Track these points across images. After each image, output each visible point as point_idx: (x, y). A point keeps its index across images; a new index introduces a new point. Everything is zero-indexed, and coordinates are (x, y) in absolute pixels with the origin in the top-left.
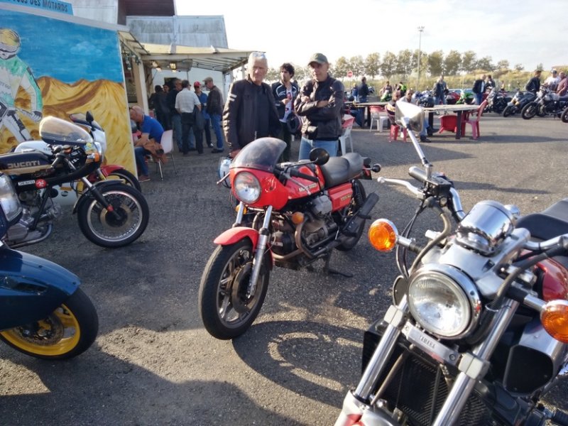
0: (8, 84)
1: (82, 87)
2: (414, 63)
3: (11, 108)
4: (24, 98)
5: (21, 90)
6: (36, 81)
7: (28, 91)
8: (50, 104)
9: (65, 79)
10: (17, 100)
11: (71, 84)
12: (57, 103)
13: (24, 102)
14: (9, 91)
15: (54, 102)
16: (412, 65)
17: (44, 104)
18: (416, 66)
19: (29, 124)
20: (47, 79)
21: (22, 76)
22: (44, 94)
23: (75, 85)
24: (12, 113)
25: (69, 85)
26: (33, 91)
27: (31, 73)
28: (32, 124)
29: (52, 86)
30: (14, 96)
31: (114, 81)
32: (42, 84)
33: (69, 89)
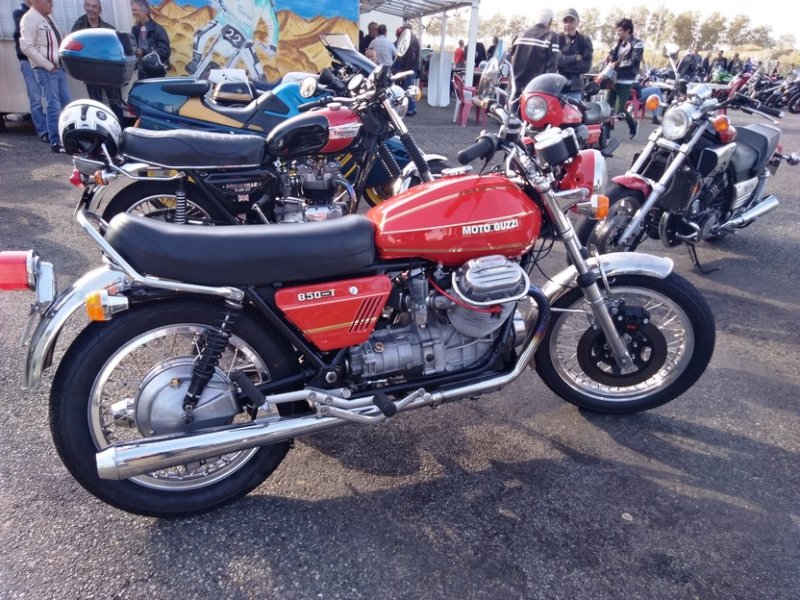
0: (251, 15)
1: (318, 24)
2: (653, 27)
3: (249, 41)
4: (263, 30)
5: (261, 22)
6: (276, 14)
7: (267, 24)
8: (285, 39)
9: (304, 14)
10: (256, 32)
11: (309, 19)
12: (292, 38)
13: (262, 35)
14: (250, 23)
15: (289, 37)
16: (649, 29)
17: (280, 38)
18: (654, 31)
19: (264, 58)
20: (287, 12)
21: (264, 8)
22: (282, 28)
23: (312, 21)
24: (249, 46)
25: (305, 20)
26: (272, 24)
27: (272, 5)
28: (267, 59)
29: (290, 20)
30: (254, 29)
31: (349, 20)
32: (281, 18)
33: (306, 24)
